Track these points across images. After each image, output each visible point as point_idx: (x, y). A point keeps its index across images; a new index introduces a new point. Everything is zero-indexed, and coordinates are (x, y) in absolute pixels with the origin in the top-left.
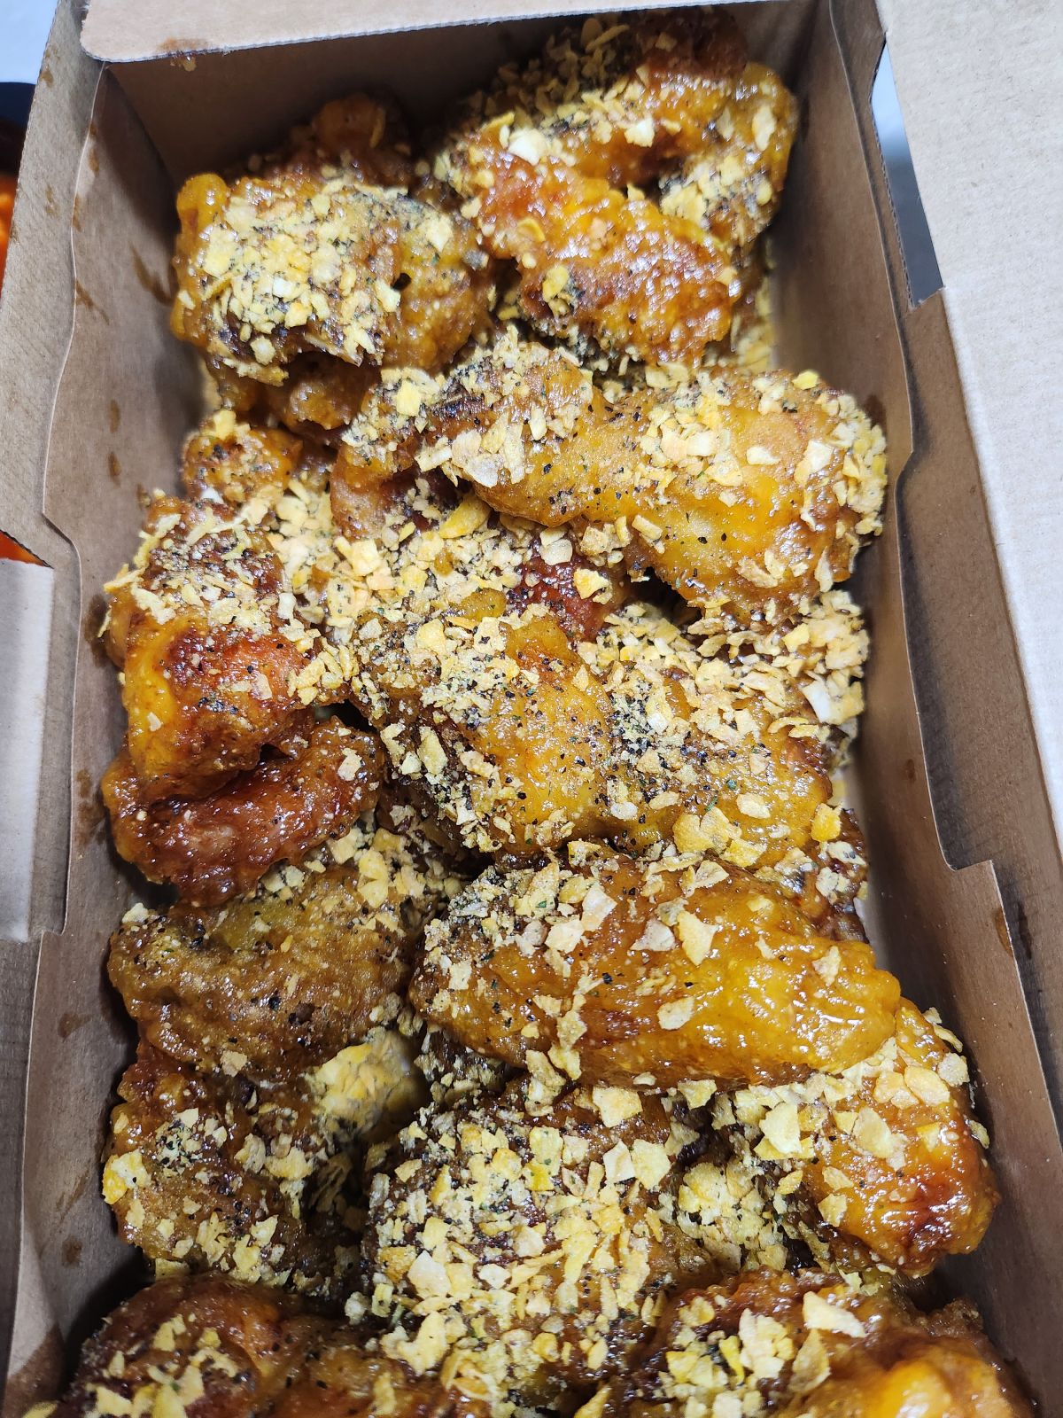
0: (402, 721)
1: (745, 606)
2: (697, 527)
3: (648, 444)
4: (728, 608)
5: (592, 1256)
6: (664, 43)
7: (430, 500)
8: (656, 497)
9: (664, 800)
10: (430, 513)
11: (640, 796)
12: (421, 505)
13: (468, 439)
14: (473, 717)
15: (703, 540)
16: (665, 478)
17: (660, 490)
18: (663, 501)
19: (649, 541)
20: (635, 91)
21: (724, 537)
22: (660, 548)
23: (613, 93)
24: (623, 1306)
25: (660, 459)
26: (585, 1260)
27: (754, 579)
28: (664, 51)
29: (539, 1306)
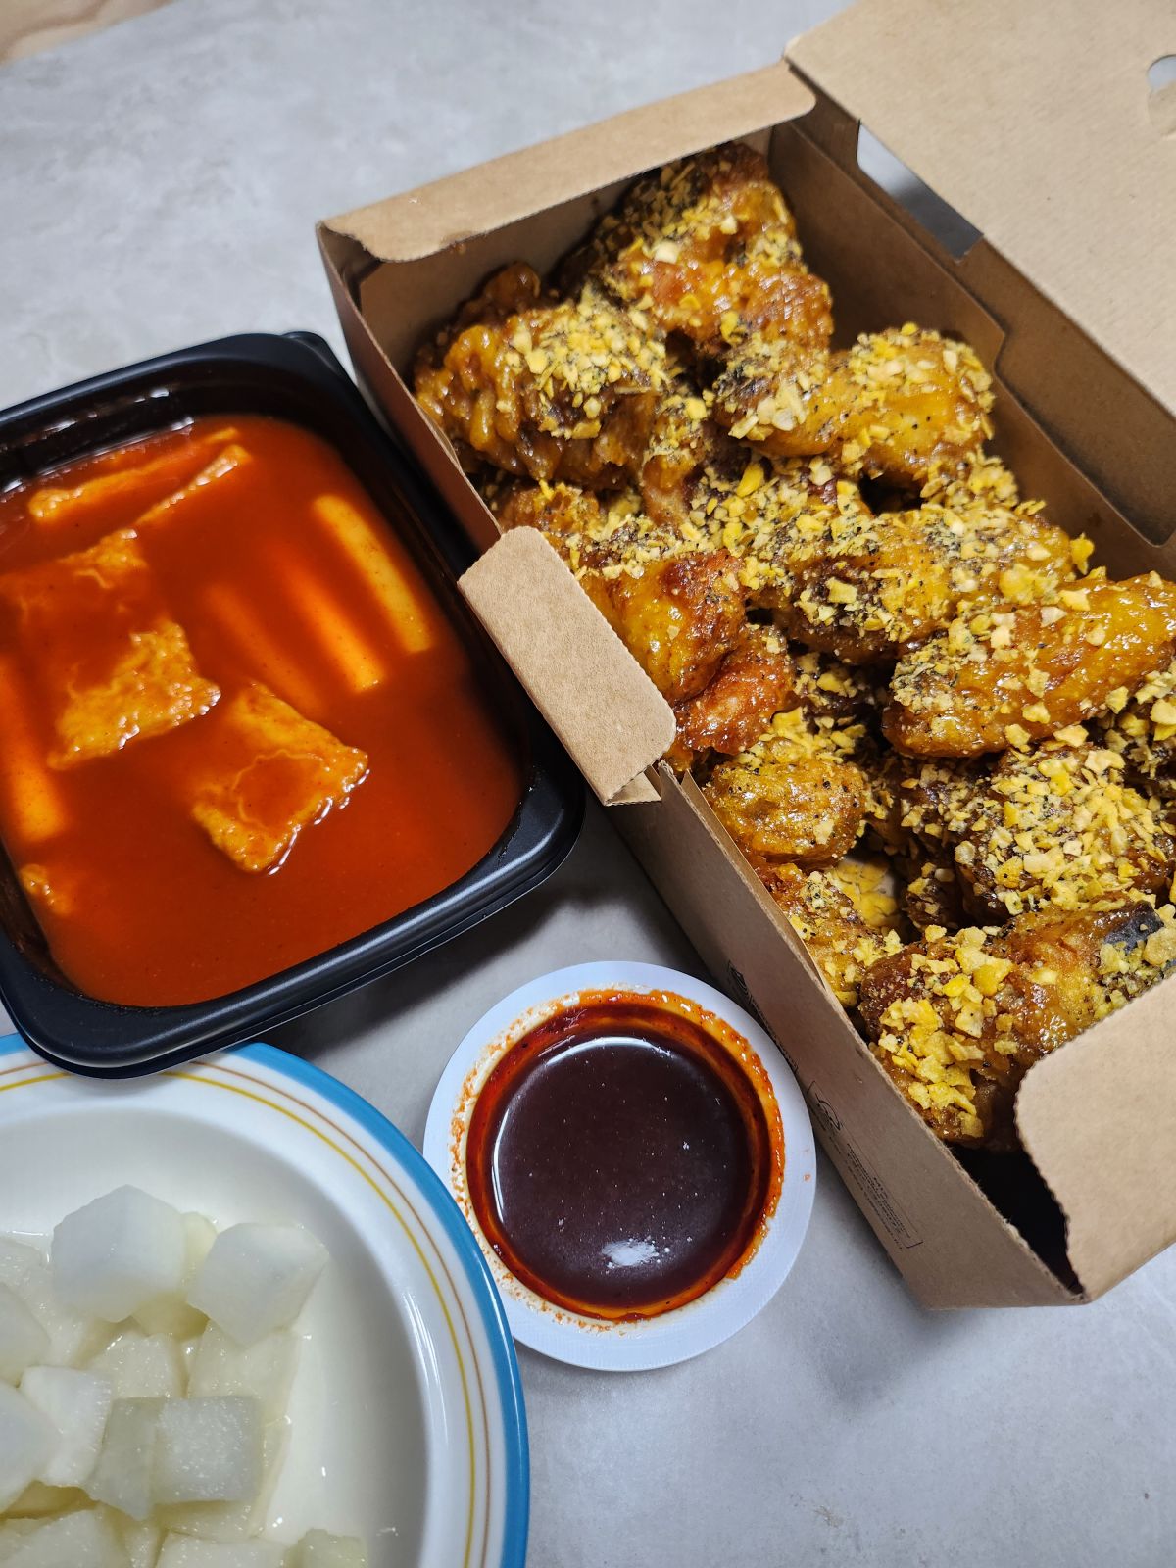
0: (808, 587)
1: (951, 463)
2: (908, 421)
3: (860, 379)
4: (942, 470)
5: (1119, 811)
6: (725, 166)
7: (719, 479)
8: (878, 410)
9: (988, 569)
10: (723, 487)
11: (972, 573)
12: (714, 484)
13: (766, 405)
14: (872, 546)
15: (916, 427)
16: (881, 396)
17: (881, 403)
18: (883, 410)
19: (881, 442)
20: (714, 202)
21: (929, 419)
22: (891, 443)
23: (700, 207)
24: (1152, 832)
25: (872, 384)
26: (1117, 815)
27: (955, 439)
28: (725, 172)
29: (1105, 859)
